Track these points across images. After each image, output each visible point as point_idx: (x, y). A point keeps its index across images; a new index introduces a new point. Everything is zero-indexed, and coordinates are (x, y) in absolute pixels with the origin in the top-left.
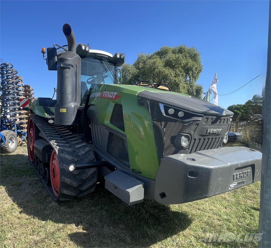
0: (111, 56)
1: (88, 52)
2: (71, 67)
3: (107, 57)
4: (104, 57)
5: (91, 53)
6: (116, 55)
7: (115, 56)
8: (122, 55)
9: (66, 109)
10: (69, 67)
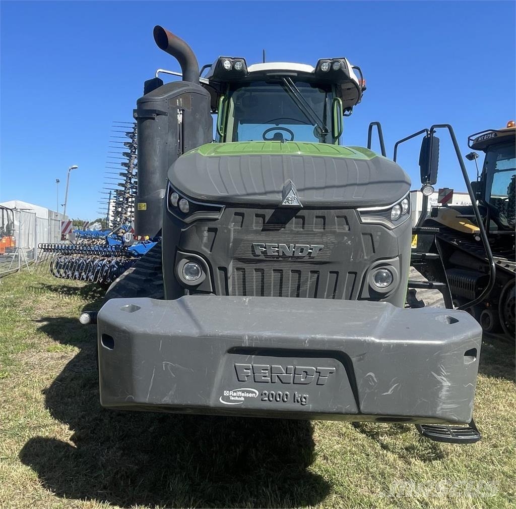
0: (309, 69)
1: (242, 73)
2: (154, 115)
3: (296, 74)
4: (285, 76)
5: (251, 73)
6: (319, 64)
7: (319, 68)
8: (336, 63)
9: (146, 204)
10: (152, 115)
